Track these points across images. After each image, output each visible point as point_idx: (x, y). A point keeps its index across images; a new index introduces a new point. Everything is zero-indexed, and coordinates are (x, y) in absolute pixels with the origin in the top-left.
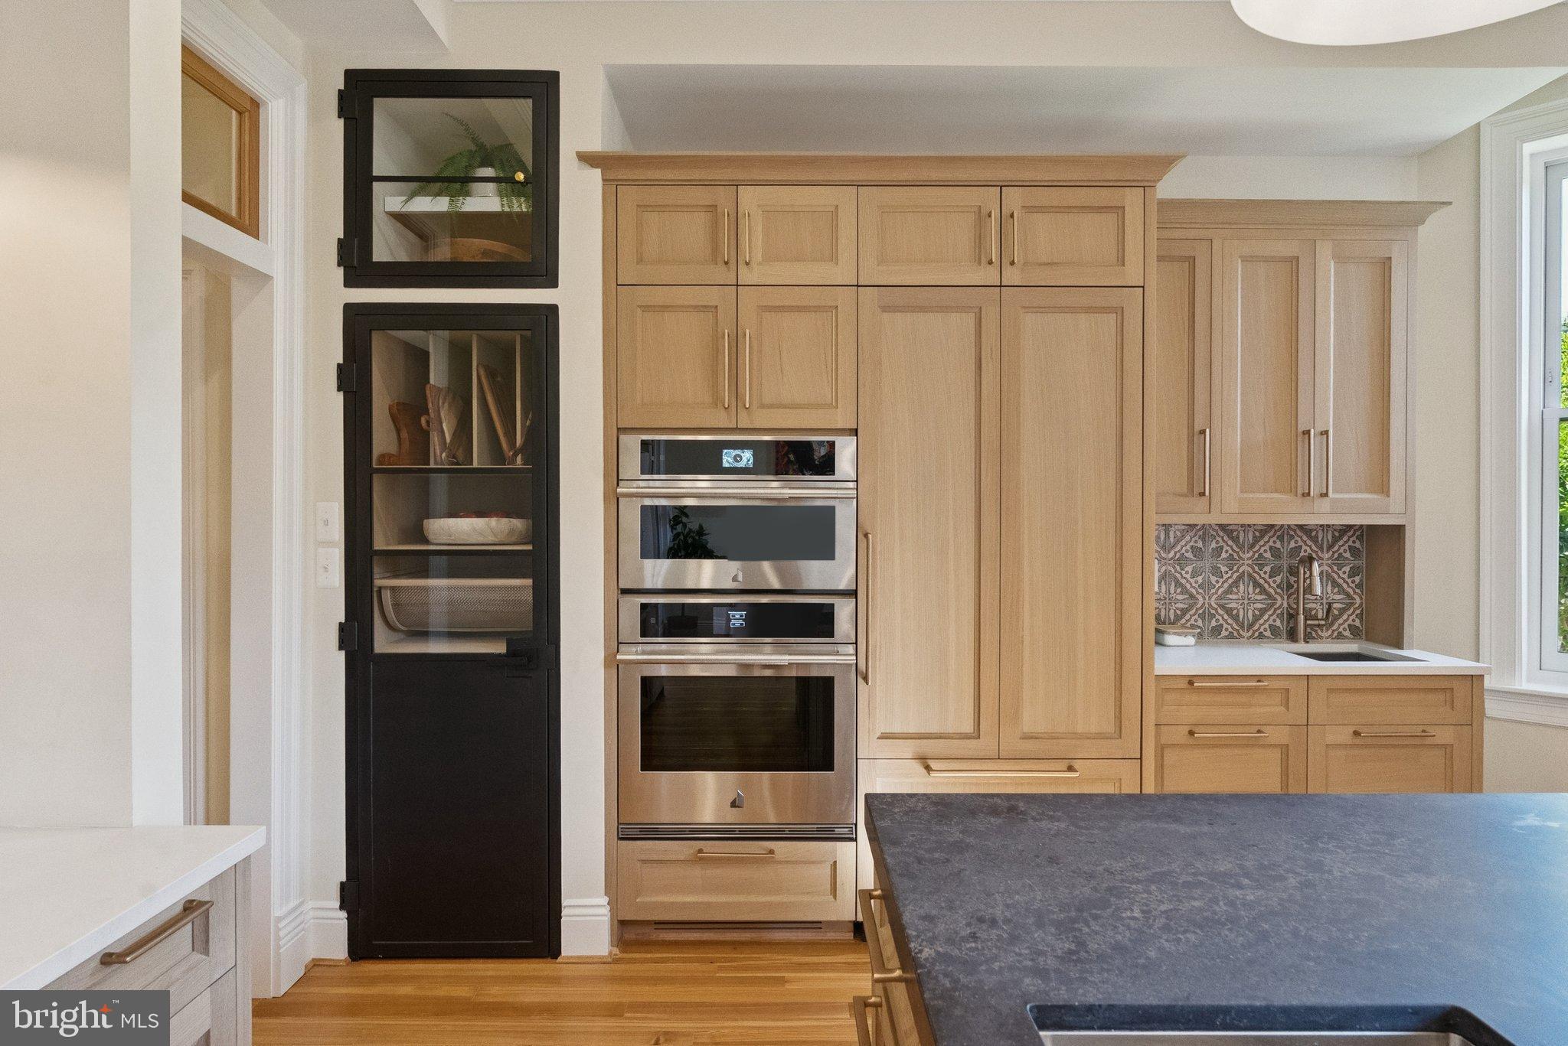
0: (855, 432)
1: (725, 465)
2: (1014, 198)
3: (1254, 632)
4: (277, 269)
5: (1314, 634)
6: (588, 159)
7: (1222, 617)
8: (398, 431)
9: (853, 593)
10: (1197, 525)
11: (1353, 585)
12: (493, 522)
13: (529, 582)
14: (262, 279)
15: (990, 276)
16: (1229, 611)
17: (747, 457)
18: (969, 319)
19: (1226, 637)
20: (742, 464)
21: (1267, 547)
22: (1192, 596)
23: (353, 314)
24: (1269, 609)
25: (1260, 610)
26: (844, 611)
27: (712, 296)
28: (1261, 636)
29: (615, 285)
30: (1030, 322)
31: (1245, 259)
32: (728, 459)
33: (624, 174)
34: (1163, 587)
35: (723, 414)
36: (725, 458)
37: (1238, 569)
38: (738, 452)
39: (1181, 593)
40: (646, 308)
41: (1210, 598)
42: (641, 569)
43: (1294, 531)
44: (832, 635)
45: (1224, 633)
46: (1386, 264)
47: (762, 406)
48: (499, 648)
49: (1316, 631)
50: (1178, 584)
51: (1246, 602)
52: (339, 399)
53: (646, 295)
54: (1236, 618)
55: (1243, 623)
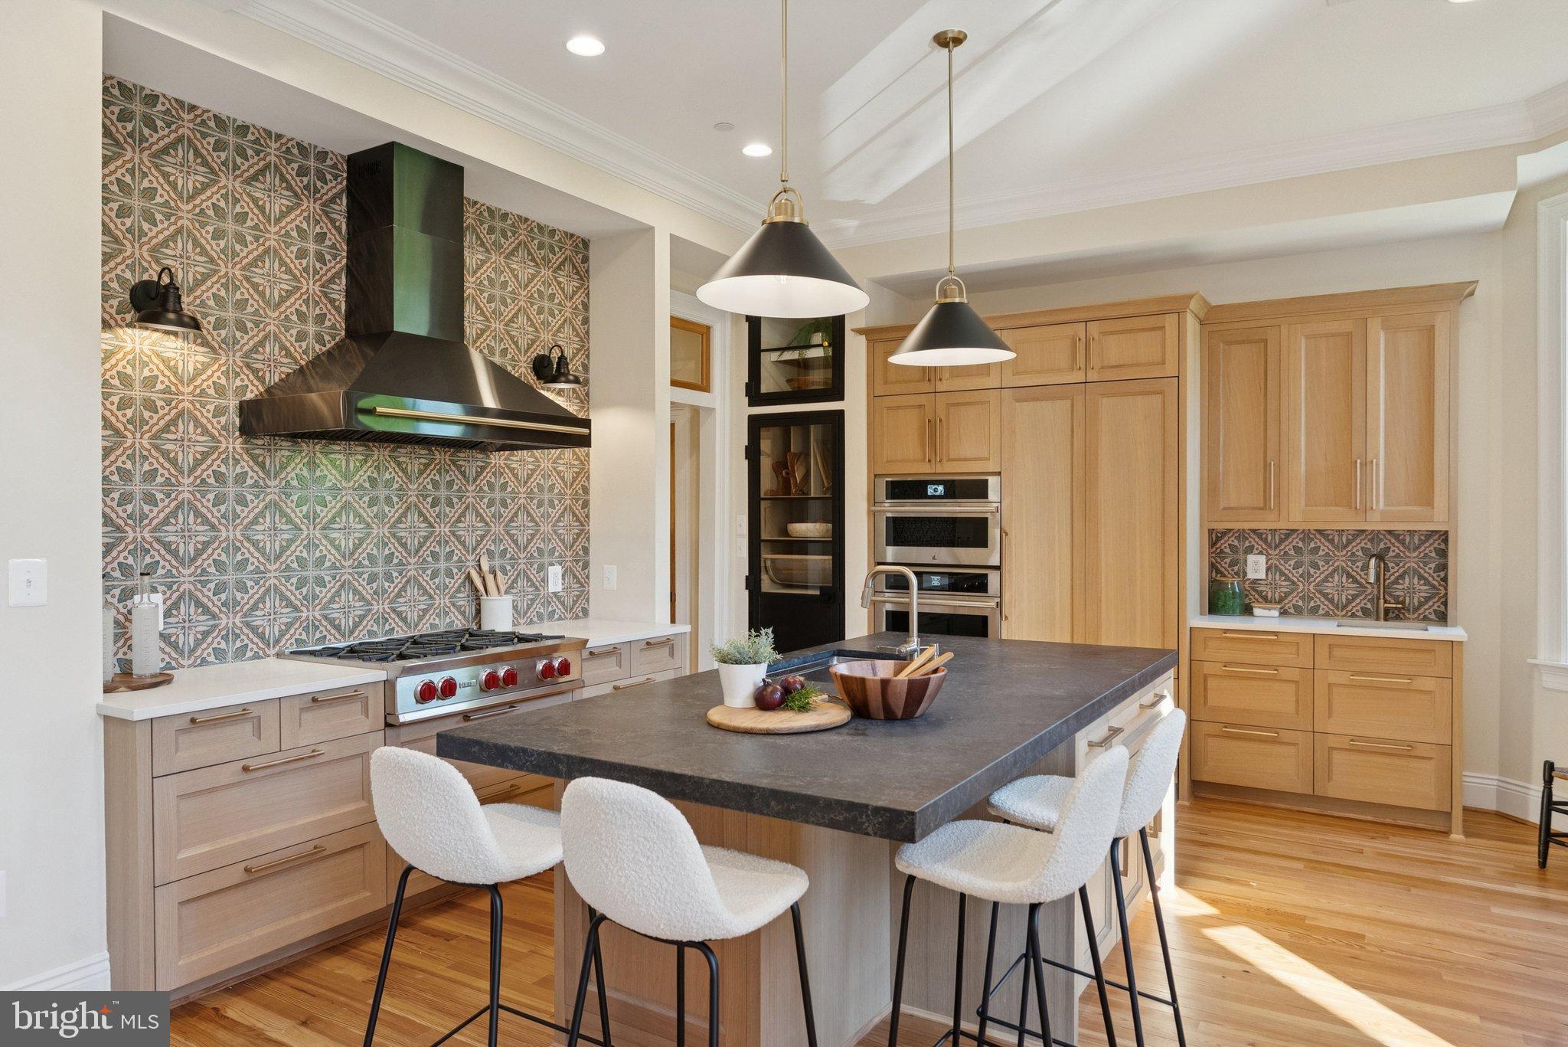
0: (999, 474)
1: (929, 494)
2: (1094, 327)
3: (1347, 612)
4: (717, 406)
5: (1402, 616)
6: (859, 331)
7: (1319, 600)
8: (777, 476)
9: (998, 568)
10: (1297, 530)
11: (1439, 579)
12: (818, 525)
13: (831, 557)
14: (711, 411)
15: (1079, 377)
16: (1325, 596)
17: (941, 489)
18: (1068, 403)
19: (1323, 615)
20: (938, 493)
21: (1359, 548)
22: (1293, 583)
23: (753, 419)
24: (1361, 595)
25: (1353, 595)
26: (993, 578)
27: (921, 399)
28: (1353, 615)
29: (873, 397)
30: (1106, 402)
31: (1307, 337)
32: (930, 491)
33: (876, 337)
34: (1270, 576)
35: (928, 465)
36: (929, 490)
37: (1333, 563)
38: (936, 486)
39: (1285, 581)
40: (888, 408)
41: (1309, 585)
42: (885, 552)
43: (1384, 535)
44: (987, 592)
45: (1321, 612)
46: (1431, 330)
47: (950, 460)
48: (817, 592)
49: (1403, 614)
50: (1282, 574)
51: (1340, 589)
52: (746, 462)
53: (888, 401)
54: (1331, 601)
55: (1338, 605)
